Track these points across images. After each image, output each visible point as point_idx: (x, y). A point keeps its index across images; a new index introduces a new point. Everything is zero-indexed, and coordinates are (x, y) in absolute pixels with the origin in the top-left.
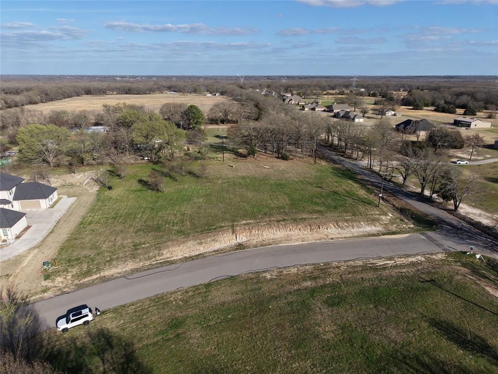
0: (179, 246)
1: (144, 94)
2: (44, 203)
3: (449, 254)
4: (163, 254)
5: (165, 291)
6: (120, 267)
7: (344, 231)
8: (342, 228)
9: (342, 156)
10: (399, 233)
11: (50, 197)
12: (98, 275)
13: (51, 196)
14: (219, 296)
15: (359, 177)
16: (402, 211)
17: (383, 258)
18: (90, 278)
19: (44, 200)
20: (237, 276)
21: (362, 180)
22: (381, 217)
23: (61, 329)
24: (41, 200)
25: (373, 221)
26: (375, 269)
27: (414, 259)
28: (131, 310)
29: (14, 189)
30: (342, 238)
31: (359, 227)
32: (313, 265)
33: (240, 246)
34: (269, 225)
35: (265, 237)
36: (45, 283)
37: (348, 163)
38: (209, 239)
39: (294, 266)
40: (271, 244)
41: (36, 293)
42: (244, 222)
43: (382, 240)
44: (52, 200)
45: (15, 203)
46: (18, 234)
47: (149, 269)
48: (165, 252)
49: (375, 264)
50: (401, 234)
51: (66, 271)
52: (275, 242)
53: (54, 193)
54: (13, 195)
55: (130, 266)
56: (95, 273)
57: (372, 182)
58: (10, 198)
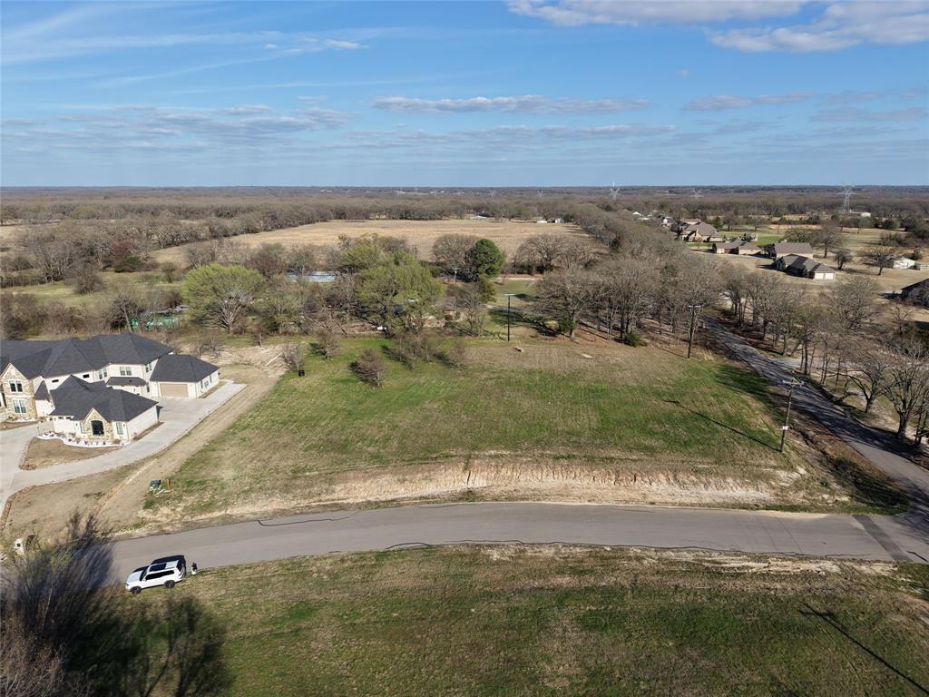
0: (364, 481)
1: (431, 219)
2: (193, 389)
3: (904, 567)
4: (333, 492)
5: (308, 553)
6: (260, 503)
7: (684, 492)
8: (683, 485)
9: (755, 345)
10: (805, 509)
11: (204, 381)
12: (223, 512)
13: (207, 379)
14: (397, 577)
15: (772, 389)
16: (839, 467)
17: (746, 554)
18: (209, 515)
19: (193, 384)
20: (438, 546)
21: (774, 394)
22: (778, 472)
23: (129, 588)
24: (189, 384)
25: (756, 478)
26: (715, 573)
27: (813, 567)
28: (243, 575)
29: (154, 364)
30: (674, 504)
31: (718, 487)
32: (590, 547)
33: (469, 495)
34: (538, 463)
35: (522, 483)
36: (143, 514)
37: (759, 360)
38: (420, 475)
39: (551, 545)
40: (527, 499)
41: (126, 528)
42: (493, 452)
43: (758, 519)
44: (207, 384)
45: (154, 386)
46: (139, 432)
47: (301, 513)
48: (338, 488)
49: (721, 563)
50: (810, 511)
51: (180, 498)
52: (537, 495)
53: (212, 375)
54: (151, 373)
55: (276, 503)
56: (219, 508)
57: (795, 401)
58: (147, 377)
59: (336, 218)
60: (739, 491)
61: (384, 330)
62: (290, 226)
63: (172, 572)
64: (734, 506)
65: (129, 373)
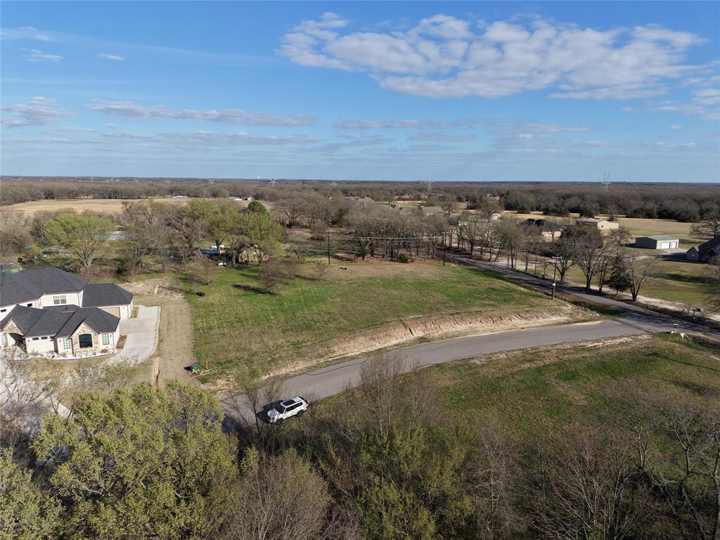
0: (349, 343)
2: (126, 311)
3: (654, 335)
6: (289, 366)
7: (531, 322)
8: (526, 319)
9: (470, 258)
10: (589, 321)
12: (268, 376)
15: (505, 276)
16: (575, 303)
17: (589, 341)
19: (126, 306)
20: (443, 363)
21: (511, 279)
22: (561, 307)
24: (121, 307)
27: (622, 340)
29: (81, 293)
30: (533, 327)
31: (543, 317)
32: (520, 350)
33: (422, 340)
35: (445, 331)
36: (206, 386)
37: (484, 265)
38: (381, 334)
39: (501, 352)
40: (458, 336)
43: (576, 327)
46: (116, 343)
47: (329, 365)
48: (335, 349)
49: (585, 346)
50: (592, 321)
51: (224, 373)
52: (460, 334)
54: (81, 301)
55: (302, 364)
56: (263, 374)
57: (527, 280)
58: (80, 304)
61: (224, 265)
63: (302, 404)
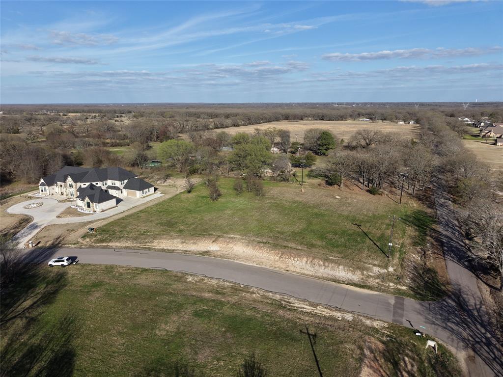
0: (168, 240)
1: (336, 120)
2: (139, 194)
3: (394, 326)
4: (153, 243)
5: (118, 264)
6: (122, 243)
7: (310, 268)
8: (312, 265)
10: (370, 288)
11: (144, 191)
13: (147, 190)
14: (143, 280)
17: (309, 302)
18: (101, 244)
19: (140, 192)
20: (170, 271)
22: (374, 268)
23: (49, 264)
25: (357, 269)
26: (283, 307)
27: (338, 315)
28: (89, 268)
29: (126, 181)
30: (298, 273)
32: (234, 283)
34: (248, 243)
36: (80, 240)
38: (192, 241)
39: (218, 279)
40: (229, 259)
41: (70, 244)
42: (232, 236)
44: (146, 192)
45: (124, 191)
46: (105, 209)
48: (155, 241)
49: (291, 303)
50: (371, 290)
51: (95, 236)
52: (235, 257)
53: (150, 189)
54: (123, 185)
55: (128, 244)
56: (106, 242)
58: (121, 187)
59: (285, 119)
60: (342, 273)
61: (246, 176)
62: (258, 123)
63: (64, 261)
64: (330, 280)
65: (115, 184)
